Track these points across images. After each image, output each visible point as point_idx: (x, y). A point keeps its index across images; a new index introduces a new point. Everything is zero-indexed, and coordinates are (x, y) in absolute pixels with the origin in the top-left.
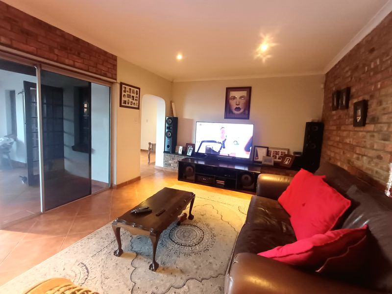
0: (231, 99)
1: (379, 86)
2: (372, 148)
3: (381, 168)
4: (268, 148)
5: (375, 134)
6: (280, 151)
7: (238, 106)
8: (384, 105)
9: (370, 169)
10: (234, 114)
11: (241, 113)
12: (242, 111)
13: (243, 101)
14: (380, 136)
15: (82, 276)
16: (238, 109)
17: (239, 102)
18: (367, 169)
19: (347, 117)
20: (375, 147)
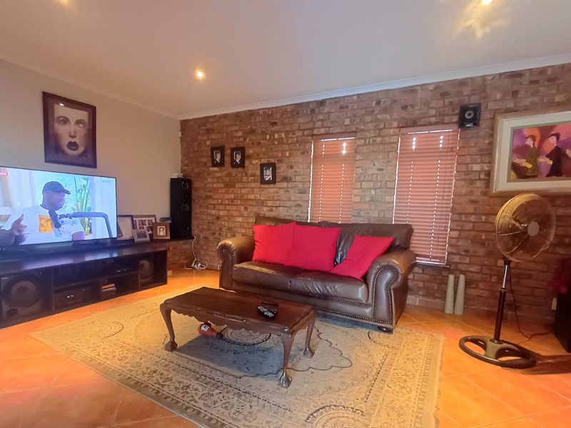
0: (60, 122)
1: (287, 154)
2: (290, 200)
3: (301, 212)
4: (132, 217)
5: (290, 190)
6: (147, 219)
7: (73, 140)
8: (295, 169)
9: (289, 216)
10: (66, 154)
11: (81, 155)
12: (81, 149)
13: (81, 131)
14: (297, 191)
15: (332, 411)
16: (73, 145)
17: (75, 132)
18: (285, 215)
19: (244, 174)
20: (293, 199)
